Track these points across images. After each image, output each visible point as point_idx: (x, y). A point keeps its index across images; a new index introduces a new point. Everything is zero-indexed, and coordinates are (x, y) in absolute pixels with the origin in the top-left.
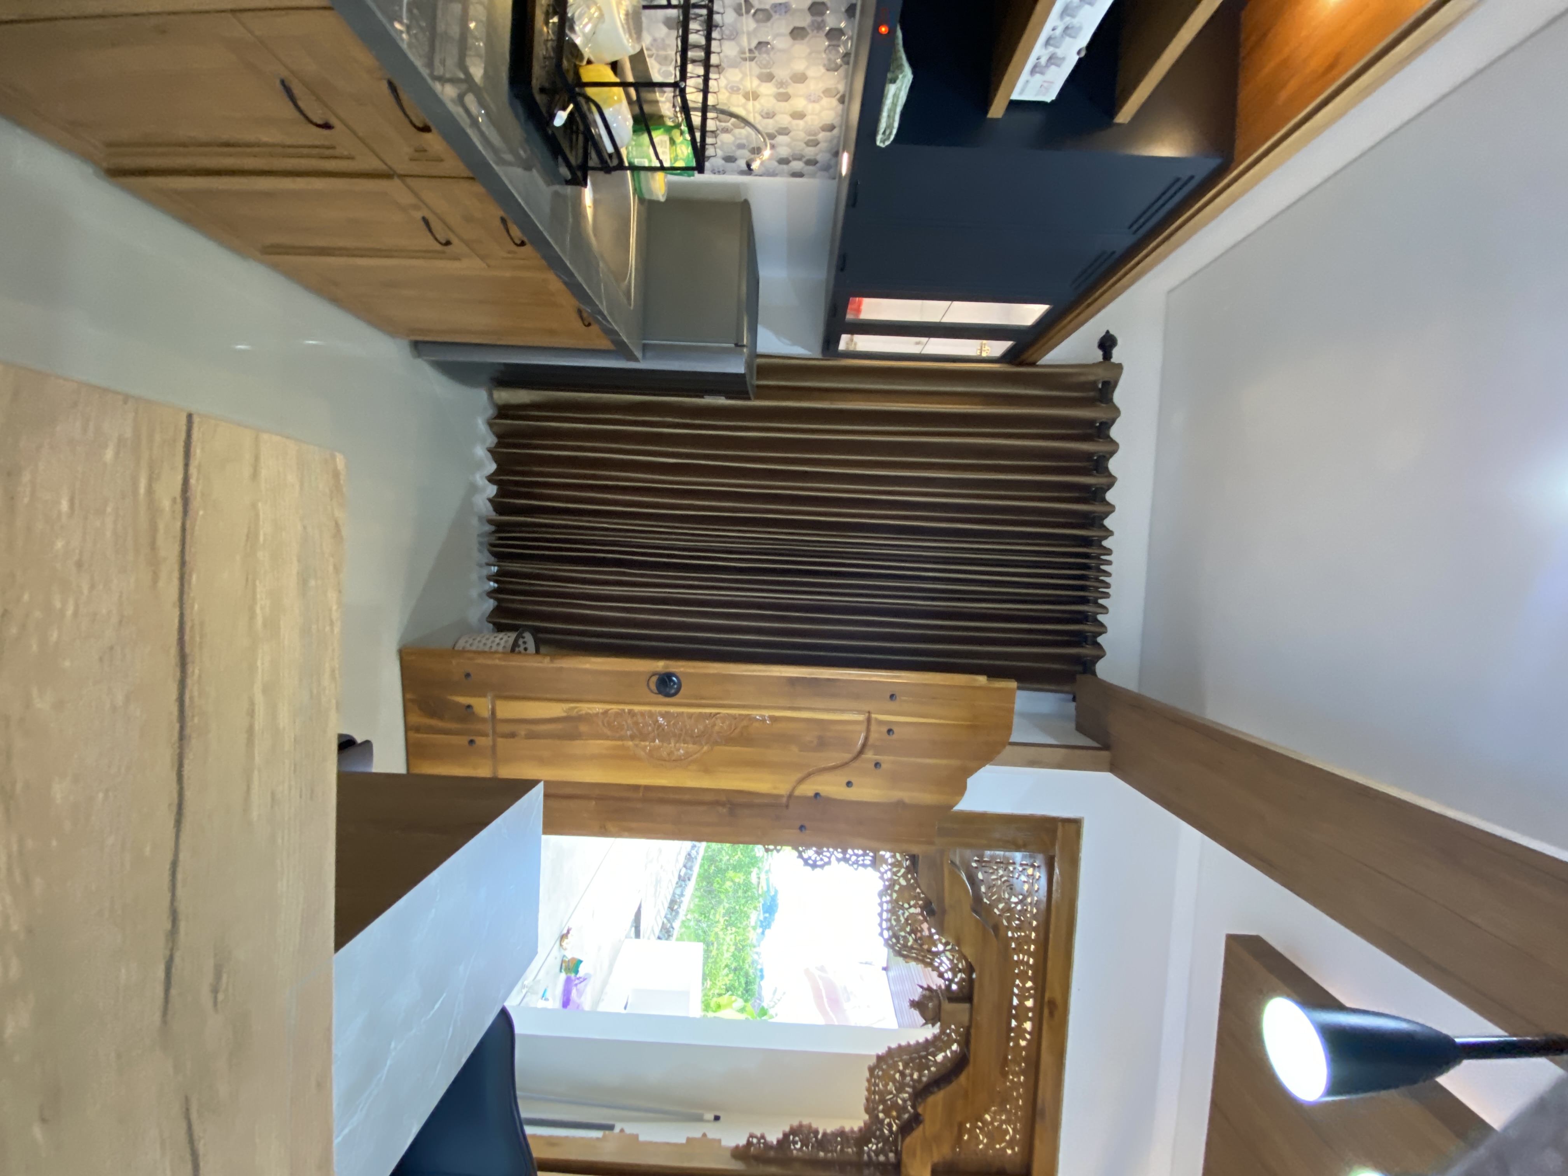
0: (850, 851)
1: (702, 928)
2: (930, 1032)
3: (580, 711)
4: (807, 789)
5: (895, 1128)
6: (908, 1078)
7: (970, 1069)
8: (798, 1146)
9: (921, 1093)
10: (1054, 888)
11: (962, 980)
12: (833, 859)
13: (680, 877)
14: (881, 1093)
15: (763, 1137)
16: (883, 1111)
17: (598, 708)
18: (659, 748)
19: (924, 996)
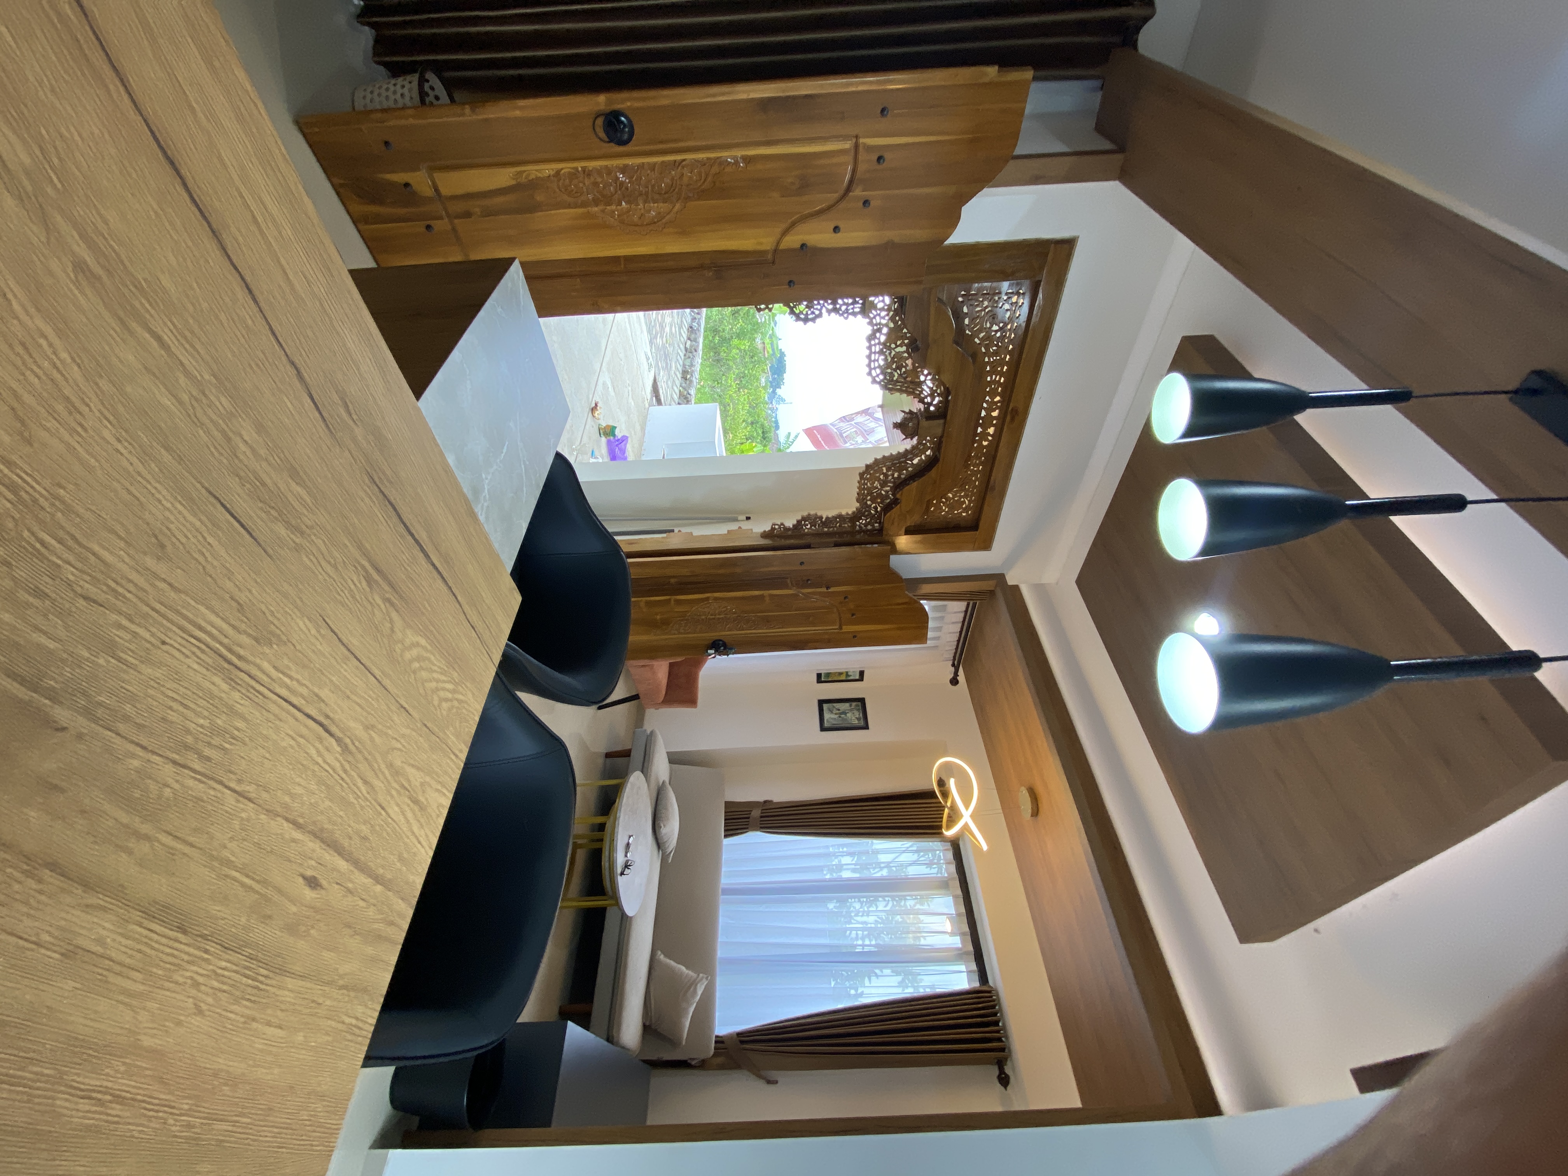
0: (840, 301)
1: (717, 393)
2: (909, 444)
3: (529, 175)
4: (792, 241)
5: (879, 509)
6: (890, 478)
7: (939, 465)
8: (809, 526)
9: (899, 485)
10: (1035, 313)
11: (940, 402)
12: (824, 310)
13: (686, 349)
14: (868, 489)
15: (782, 524)
16: (870, 500)
17: (548, 169)
18: (629, 211)
19: (905, 419)
